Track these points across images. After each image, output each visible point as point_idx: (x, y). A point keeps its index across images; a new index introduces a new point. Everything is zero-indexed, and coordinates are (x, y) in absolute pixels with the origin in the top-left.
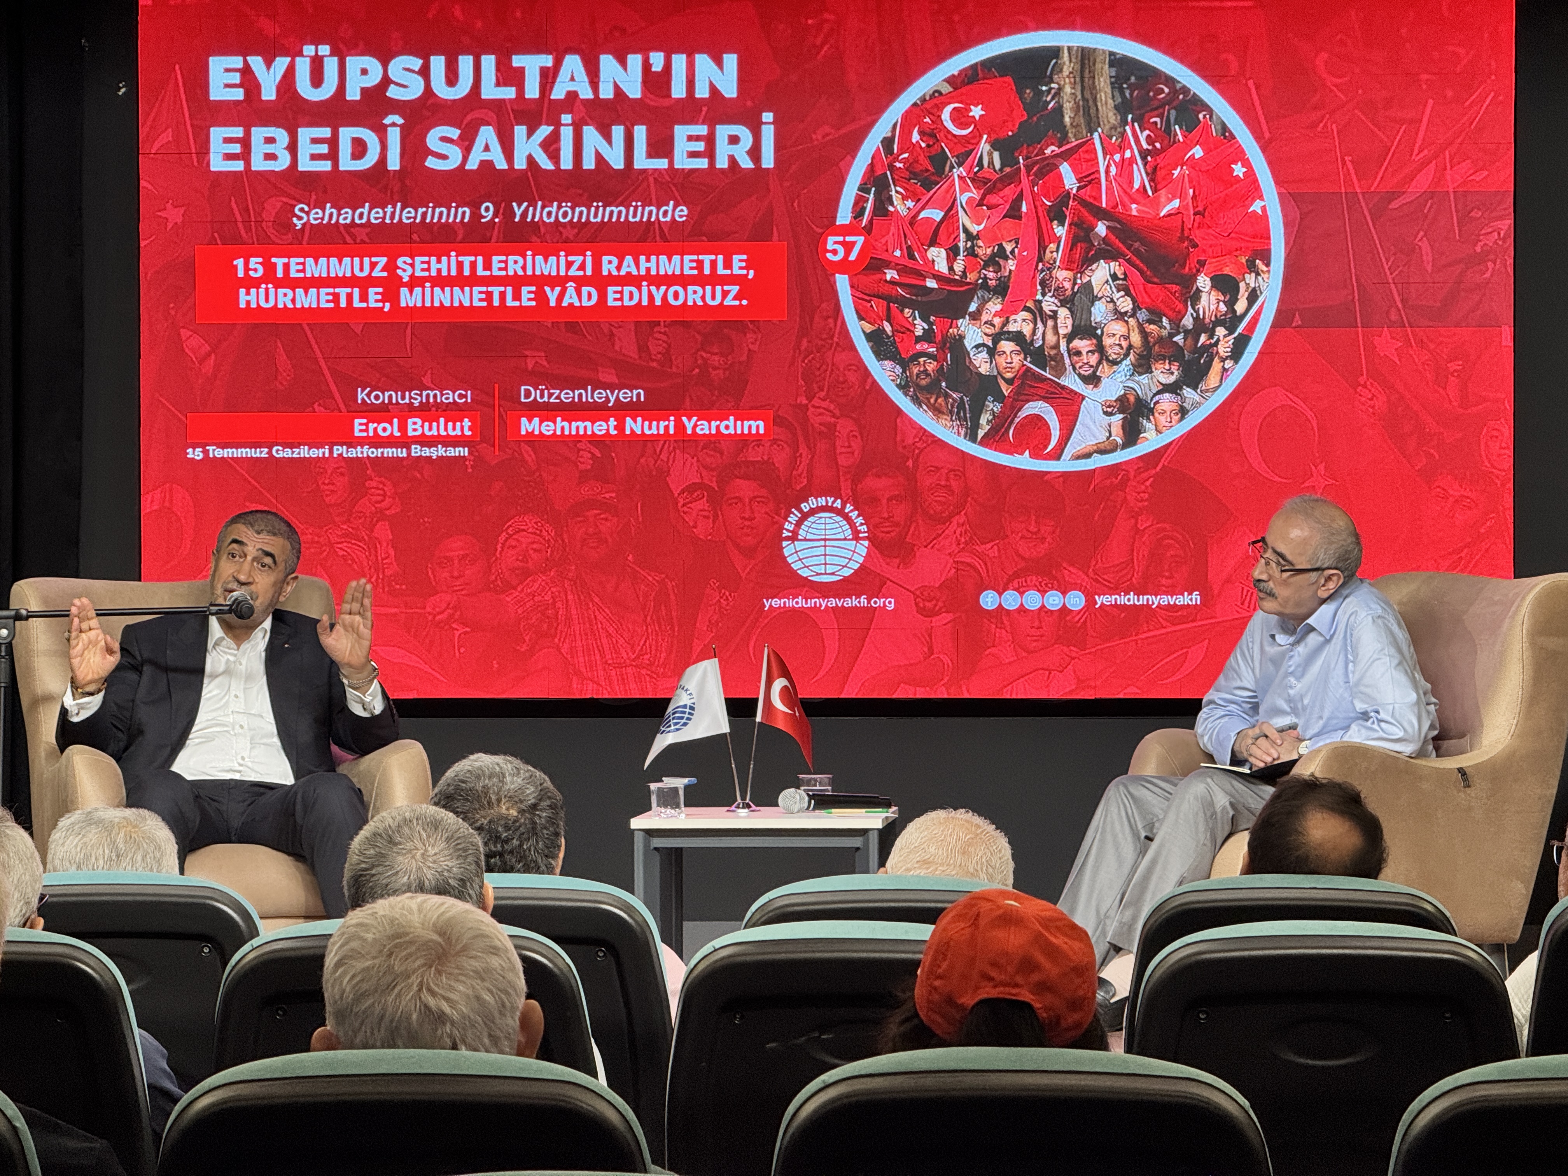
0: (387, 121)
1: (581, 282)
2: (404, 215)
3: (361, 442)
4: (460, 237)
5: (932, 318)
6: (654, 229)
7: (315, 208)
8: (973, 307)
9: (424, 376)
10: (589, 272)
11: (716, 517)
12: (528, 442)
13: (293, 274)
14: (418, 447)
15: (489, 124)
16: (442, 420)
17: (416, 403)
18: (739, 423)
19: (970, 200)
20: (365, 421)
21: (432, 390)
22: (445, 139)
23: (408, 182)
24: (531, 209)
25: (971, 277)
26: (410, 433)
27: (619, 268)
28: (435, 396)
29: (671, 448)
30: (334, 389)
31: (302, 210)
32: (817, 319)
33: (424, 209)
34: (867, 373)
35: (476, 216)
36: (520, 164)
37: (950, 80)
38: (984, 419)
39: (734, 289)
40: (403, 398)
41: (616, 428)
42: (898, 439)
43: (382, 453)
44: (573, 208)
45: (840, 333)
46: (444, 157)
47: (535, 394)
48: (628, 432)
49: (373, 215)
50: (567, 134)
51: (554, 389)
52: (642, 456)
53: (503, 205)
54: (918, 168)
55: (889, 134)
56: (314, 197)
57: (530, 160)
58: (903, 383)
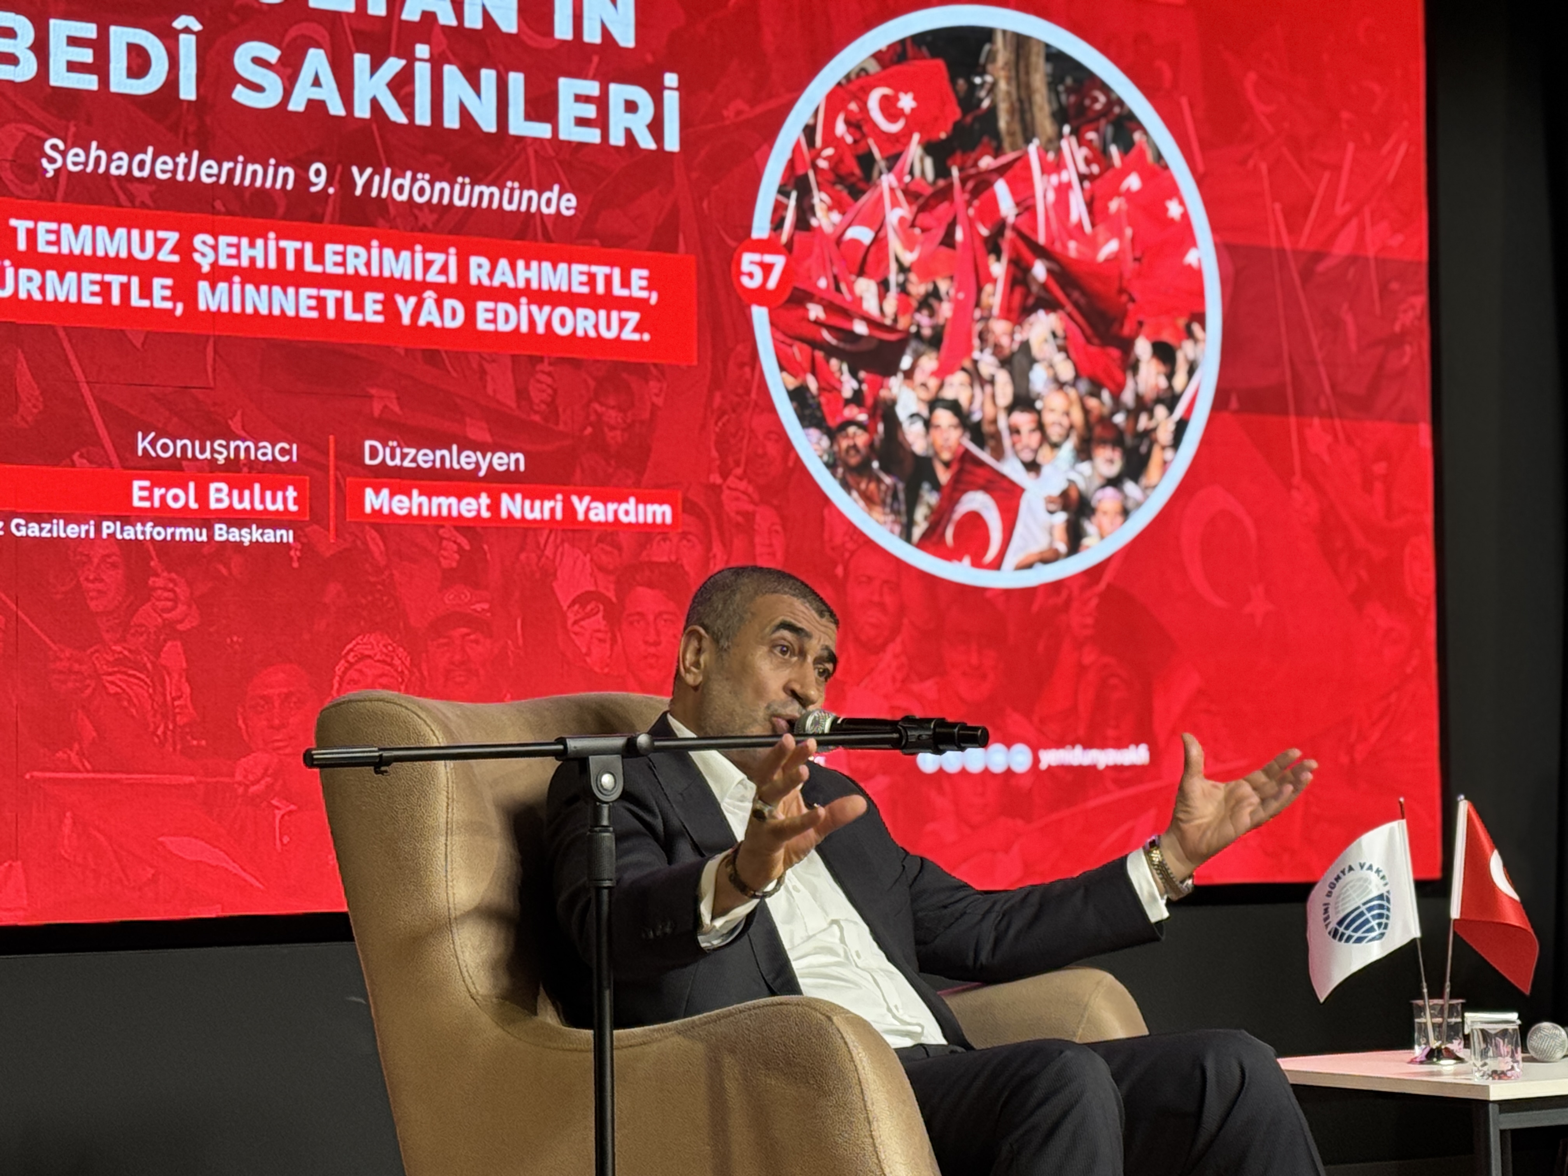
0: (179, 23)
1: (443, 291)
2: (204, 170)
3: (142, 516)
4: (281, 211)
5: (862, 374)
6: (535, 224)
7: (74, 145)
8: (906, 362)
9: (231, 419)
10: (453, 278)
11: (614, 640)
12: (374, 526)
13: (42, 248)
14: (224, 527)
15: (318, 46)
16: (257, 487)
17: (221, 459)
18: (641, 507)
19: (902, 220)
20: (146, 483)
21: (244, 440)
22: (258, 61)
23: (208, 120)
24: (377, 179)
25: (902, 324)
26: (213, 505)
27: (491, 275)
28: (247, 449)
29: (559, 541)
30: (102, 431)
31: (54, 147)
32: (731, 365)
33: (231, 165)
34: (788, 447)
35: (303, 181)
36: (362, 111)
37: (878, 56)
38: (921, 513)
39: (633, 317)
40: (203, 451)
41: (489, 508)
42: (826, 536)
43: (173, 535)
44: (432, 183)
45: (759, 387)
46: (258, 88)
47: (384, 454)
48: (504, 514)
49: (158, 166)
50: (422, 72)
51: (409, 446)
52: (522, 549)
53: (339, 168)
54: (843, 170)
55: (811, 122)
56: (72, 129)
57: (375, 104)
58: (831, 461)
